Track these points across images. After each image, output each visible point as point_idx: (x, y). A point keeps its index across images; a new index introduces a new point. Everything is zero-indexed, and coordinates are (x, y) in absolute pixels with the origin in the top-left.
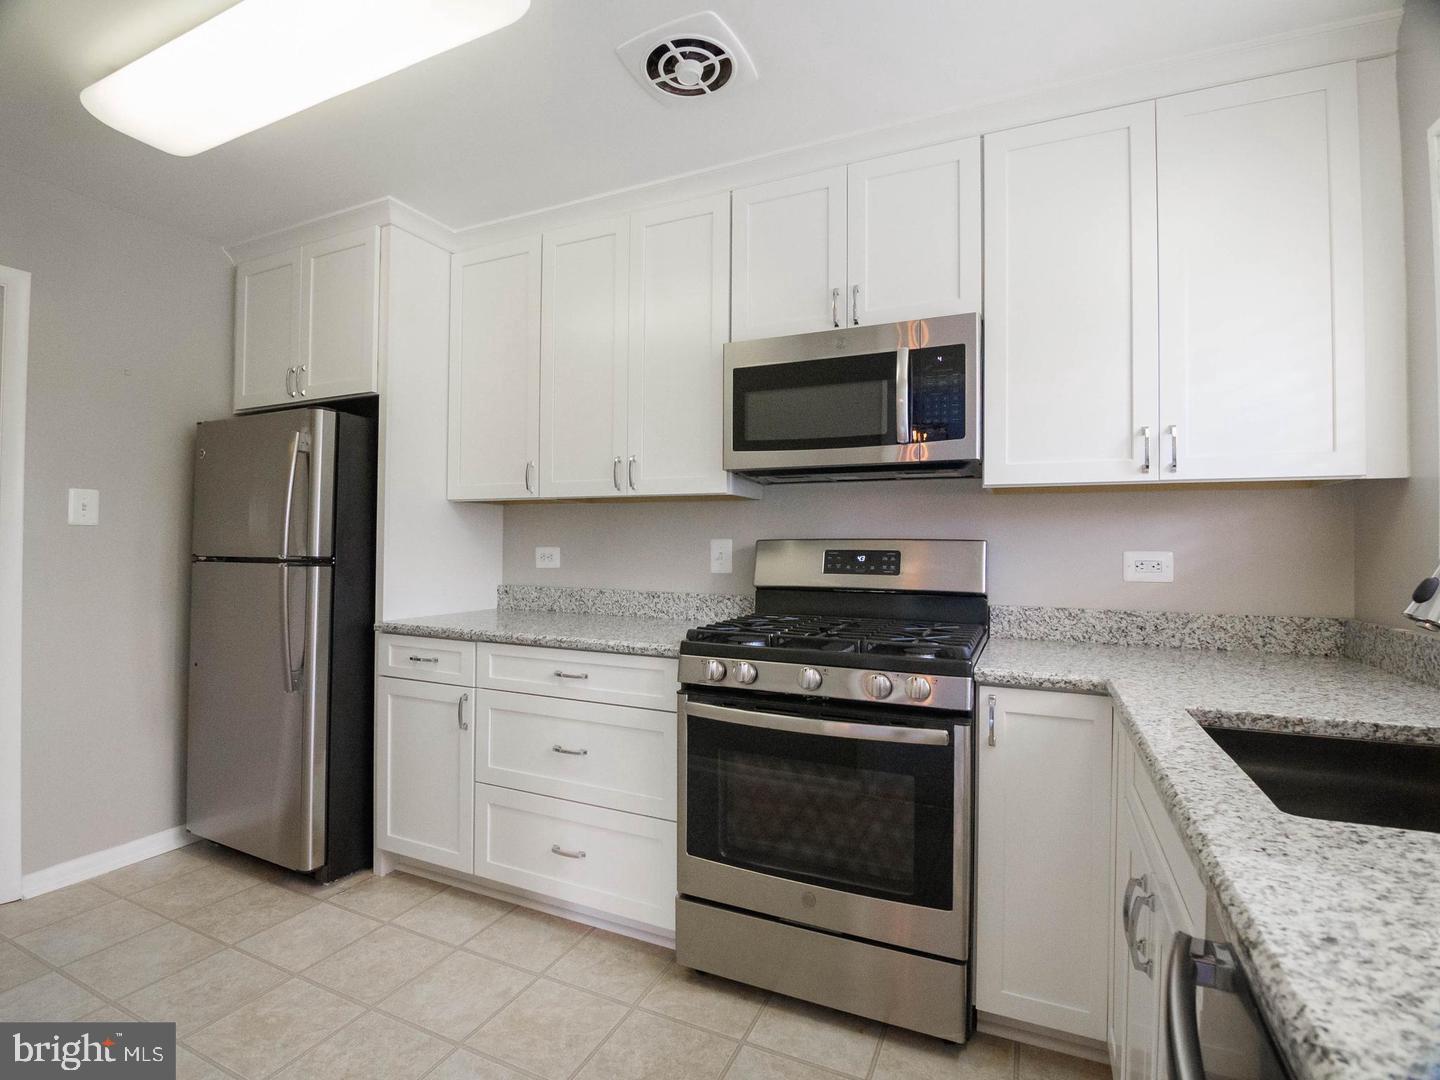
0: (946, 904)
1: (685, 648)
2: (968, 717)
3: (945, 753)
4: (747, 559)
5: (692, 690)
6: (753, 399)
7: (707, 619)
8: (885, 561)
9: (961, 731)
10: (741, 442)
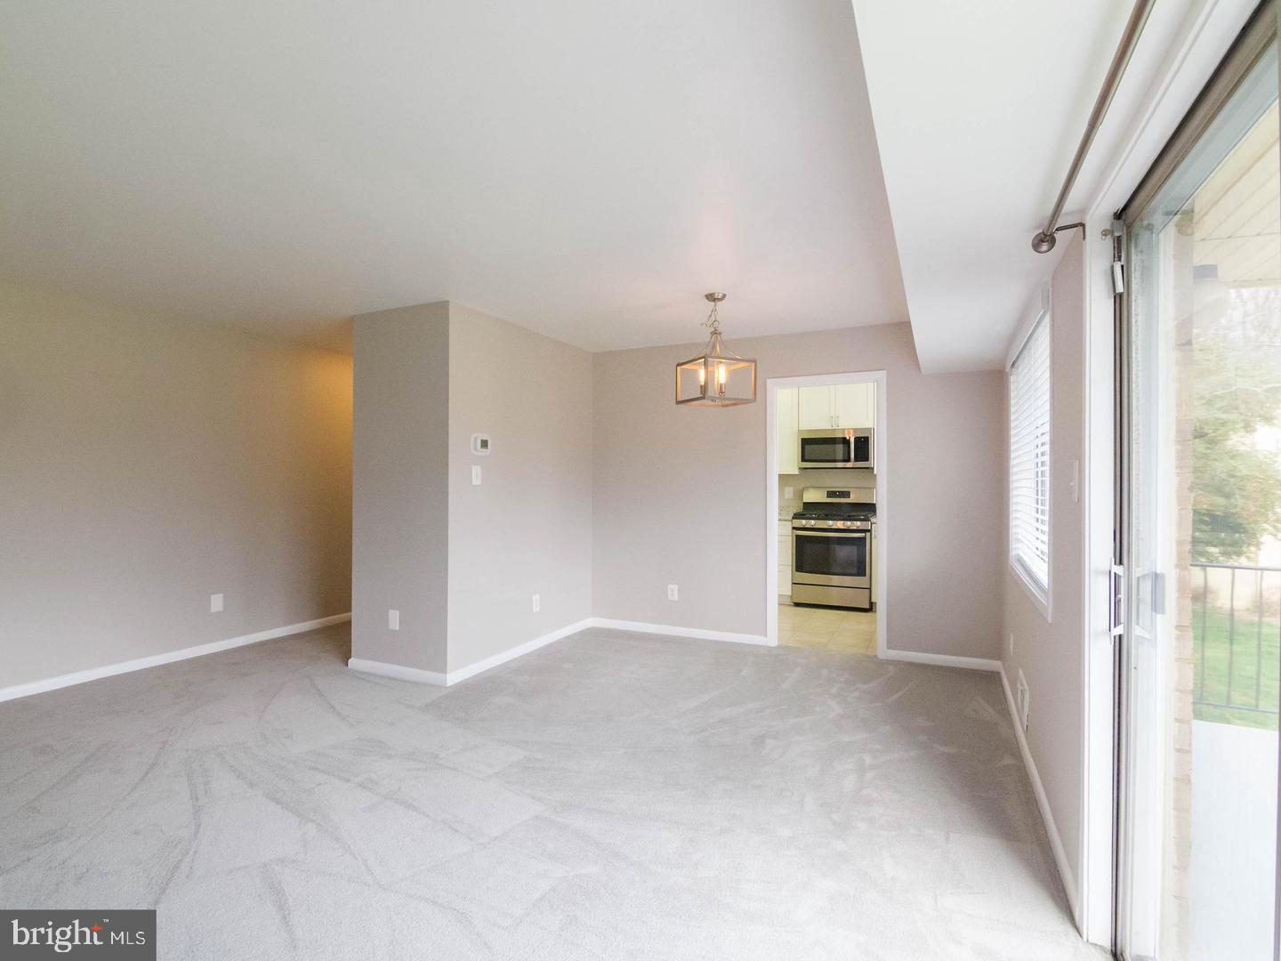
0: (865, 575)
1: (793, 518)
2: (869, 531)
3: (864, 538)
4: (800, 494)
5: (794, 528)
6: (807, 447)
7: (795, 511)
8: (846, 494)
9: (868, 534)
10: (804, 459)
